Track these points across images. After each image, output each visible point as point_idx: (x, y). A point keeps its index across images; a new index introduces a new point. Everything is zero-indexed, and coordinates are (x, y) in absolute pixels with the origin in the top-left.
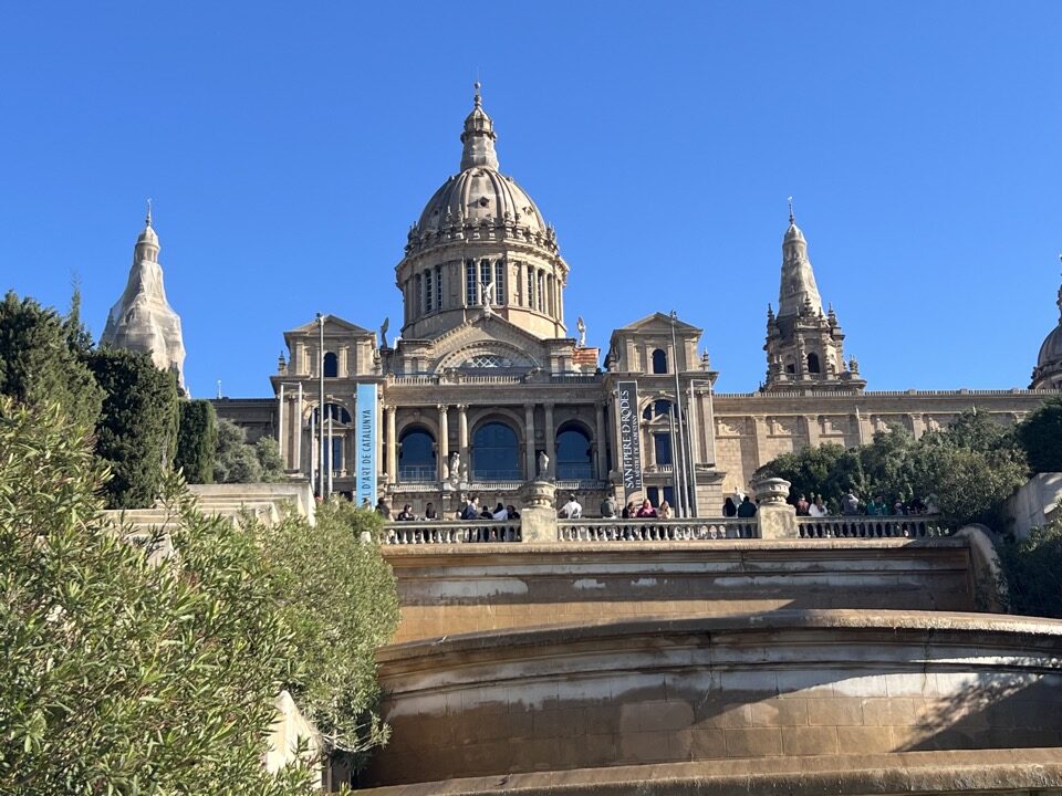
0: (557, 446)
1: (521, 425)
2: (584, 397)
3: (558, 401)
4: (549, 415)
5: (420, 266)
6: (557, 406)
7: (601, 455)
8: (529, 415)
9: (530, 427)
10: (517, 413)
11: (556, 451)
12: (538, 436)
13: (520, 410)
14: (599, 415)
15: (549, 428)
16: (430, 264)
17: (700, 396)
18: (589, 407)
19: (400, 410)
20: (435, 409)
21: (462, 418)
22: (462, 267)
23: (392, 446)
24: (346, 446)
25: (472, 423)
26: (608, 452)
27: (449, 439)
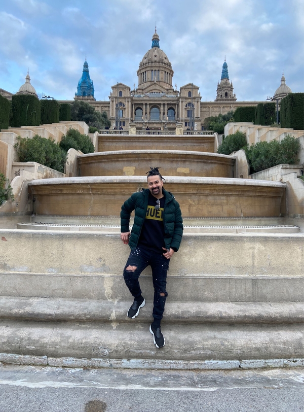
0: (168, 112)
1: (160, 108)
2: (174, 102)
4: (166, 106)
5: (142, 71)
6: (168, 104)
7: (176, 115)
8: (162, 106)
9: (162, 108)
12: (164, 110)
13: (160, 105)
14: (177, 106)
15: (166, 109)
16: (144, 71)
17: (198, 102)
18: (175, 104)
19: (135, 104)
20: (142, 104)
21: (148, 106)
22: (150, 72)
23: (133, 112)
24: (124, 112)
25: (150, 107)
26: (178, 114)
27: (145, 111)
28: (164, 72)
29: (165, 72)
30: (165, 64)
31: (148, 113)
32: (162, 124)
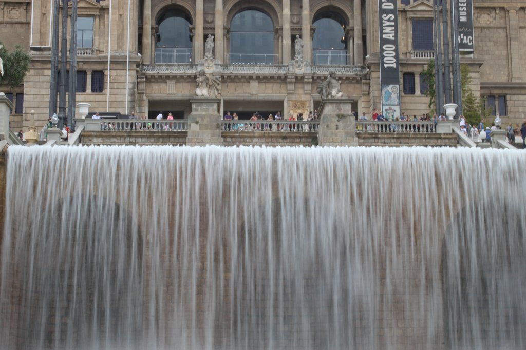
0: (313, 30)
1: (277, 9)
4: (305, 0)
7: (355, 42)
8: (285, 0)
9: (287, 11)
11: (312, 37)
12: (295, 20)
14: (356, 1)
23: (148, 27)
24: (100, 25)
25: (229, 6)
26: (364, 39)
27: (206, 21)
31: (219, 32)
32: (291, 83)
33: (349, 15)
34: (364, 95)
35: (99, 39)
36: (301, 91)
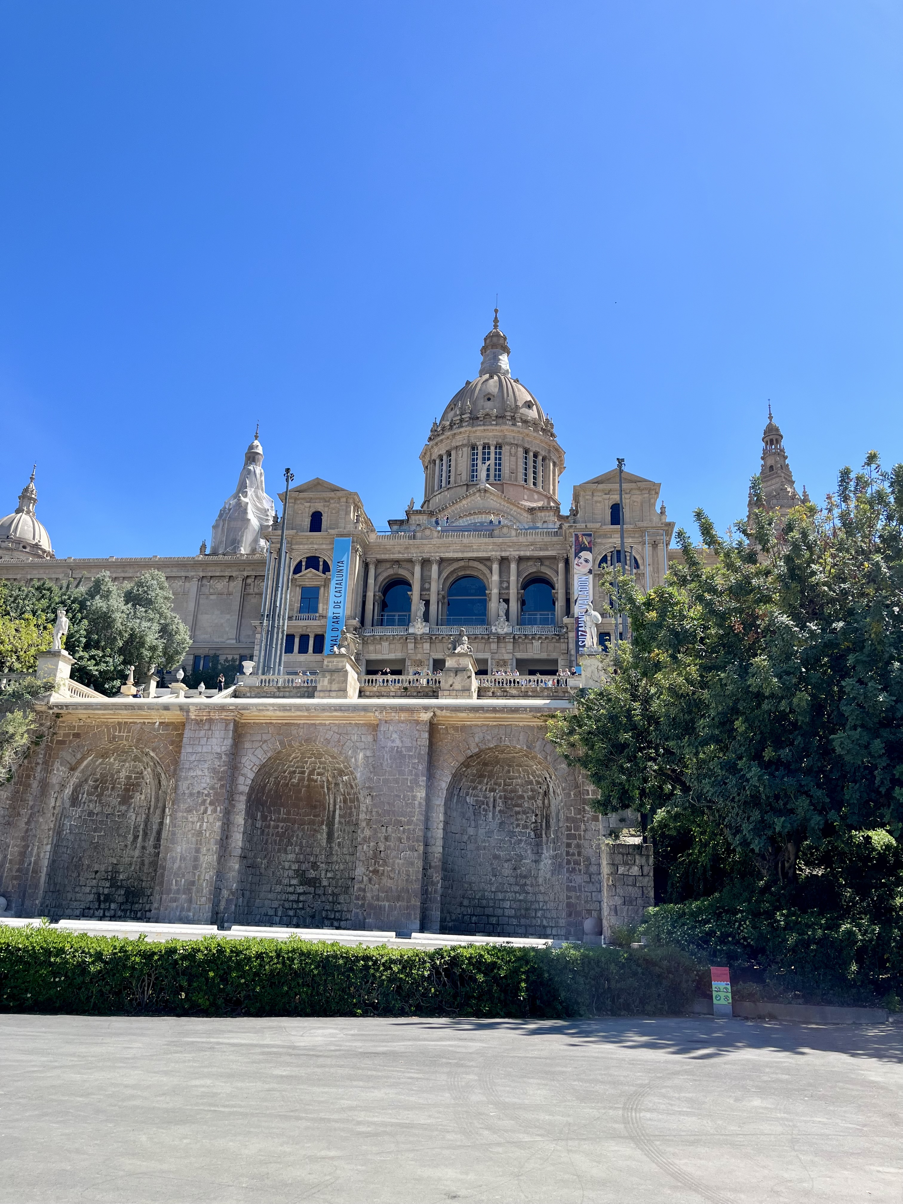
0: (520, 596)
1: (488, 576)
2: (547, 550)
3: (522, 553)
4: (513, 566)
6: (521, 560)
7: (560, 604)
8: (495, 567)
9: (495, 578)
10: (485, 565)
12: (505, 585)
13: (488, 563)
14: (561, 566)
15: (513, 578)
16: (443, 450)
17: (655, 545)
18: (553, 558)
19: (379, 562)
20: (410, 561)
21: (435, 568)
22: (466, 450)
23: (370, 595)
24: (324, 594)
25: (444, 575)
26: (568, 601)
27: (423, 589)
28: (521, 450)
29: (526, 452)
30: (525, 422)
31: (433, 598)
32: (493, 642)
33: (555, 579)
34: (563, 654)
35: (323, 606)
36: (504, 651)
